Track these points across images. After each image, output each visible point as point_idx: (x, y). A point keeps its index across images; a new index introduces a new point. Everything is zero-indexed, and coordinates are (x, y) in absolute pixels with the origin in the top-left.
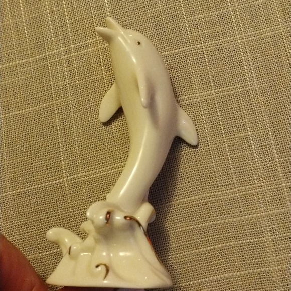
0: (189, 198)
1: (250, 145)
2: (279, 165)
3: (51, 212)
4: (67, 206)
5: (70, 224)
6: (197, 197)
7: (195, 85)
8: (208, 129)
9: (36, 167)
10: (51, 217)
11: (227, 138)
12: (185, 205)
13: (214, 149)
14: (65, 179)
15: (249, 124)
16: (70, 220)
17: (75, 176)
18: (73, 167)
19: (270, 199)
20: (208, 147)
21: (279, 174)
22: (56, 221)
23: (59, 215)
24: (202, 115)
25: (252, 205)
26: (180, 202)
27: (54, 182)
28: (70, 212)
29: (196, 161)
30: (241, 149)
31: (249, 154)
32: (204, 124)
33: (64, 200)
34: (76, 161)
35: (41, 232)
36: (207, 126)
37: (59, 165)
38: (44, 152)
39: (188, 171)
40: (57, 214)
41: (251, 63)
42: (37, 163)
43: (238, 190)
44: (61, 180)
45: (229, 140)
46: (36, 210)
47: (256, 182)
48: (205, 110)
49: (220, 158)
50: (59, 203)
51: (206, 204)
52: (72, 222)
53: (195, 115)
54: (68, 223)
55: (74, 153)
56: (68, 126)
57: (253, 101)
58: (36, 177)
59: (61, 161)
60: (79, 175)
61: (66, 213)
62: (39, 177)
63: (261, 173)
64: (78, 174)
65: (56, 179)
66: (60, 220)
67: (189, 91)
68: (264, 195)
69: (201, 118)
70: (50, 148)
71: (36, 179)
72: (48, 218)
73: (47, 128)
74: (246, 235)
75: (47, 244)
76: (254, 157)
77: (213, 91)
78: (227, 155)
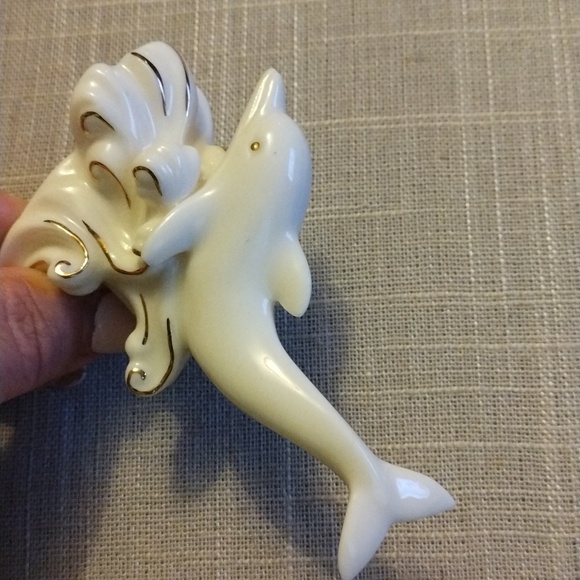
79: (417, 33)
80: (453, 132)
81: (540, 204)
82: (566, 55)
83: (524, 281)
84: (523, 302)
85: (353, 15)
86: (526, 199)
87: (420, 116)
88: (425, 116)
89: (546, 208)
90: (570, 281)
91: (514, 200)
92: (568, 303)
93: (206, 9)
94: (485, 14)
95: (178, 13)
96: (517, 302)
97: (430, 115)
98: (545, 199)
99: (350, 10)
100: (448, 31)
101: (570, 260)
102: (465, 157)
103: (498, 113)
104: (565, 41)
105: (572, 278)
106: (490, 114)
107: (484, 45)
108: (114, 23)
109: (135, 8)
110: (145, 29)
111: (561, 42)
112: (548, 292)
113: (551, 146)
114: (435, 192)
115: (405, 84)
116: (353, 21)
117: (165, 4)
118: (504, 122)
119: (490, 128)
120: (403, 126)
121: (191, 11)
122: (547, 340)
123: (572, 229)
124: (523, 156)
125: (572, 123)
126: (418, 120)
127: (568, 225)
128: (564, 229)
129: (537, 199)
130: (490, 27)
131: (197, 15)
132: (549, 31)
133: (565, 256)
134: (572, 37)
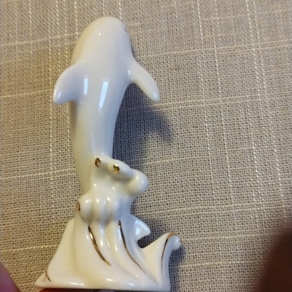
0: (181, 209)
1: (253, 160)
2: (281, 185)
3: (32, 205)
4: (49, 201)
5: (51, 222)
6: (189, 209)
7: (202, 90)
8: (210, 137)
9: (22, 156)
10: (32, 211)
11: (229, 150)
12: (176, 215)
13: (214, 160)
14: (51, 172)
15: (254, 137)
16: (50, 217)
17: (63, 170)
18: (62, 160)
19: (267, 220)
20: (207, 157)
21: (280, 195)
22: (36, 215)
23: (39, 210)
24: (205, 122)
25: (247, 224)
26: (170, 212)
27: (39, 174)
28: (52, 208)
29: (193, 170)
30: (243, 163)
31: (250, 170)
32: (206, 132)
33: (47, 194)
34: (66, 155)
35: (18, 226)
36: (209, 134)
37: (47, 156)
38: (33, 141)
39: (183, 180)
40: (38, 209)
41: (263, 74)
42: (24, 152)
43: (235, 207)
44: (47, 173)
45: (230, 152)
46: (16, 202)
47: (255, 200)
48: (209, 117)
49: (220, 169)
50: (42, 197)
51: (198, 217)
52: (53, 219)
53: (198, 121)
54: (48, 220)
55: (64, 146)
56: (62, 117)
57: (261, 114)
58: (21, 167)
59: (49, 152)
60: (67, 170)
61: (48, 209)
62: (23, 167)
63: (261, 191)
64: (66, 168)
65: (41, 171)
66: (40, 215)
67: (195, 96)
68: (261, 215)
69: (204, 125)
70: (39, 138)
71: (20, 168)
72: (28, 211)
73: (39, 116)
74: (237, 255)
75: (23, 240)
76: (256, 173)
77: (220, 99)
78: (227, 168)
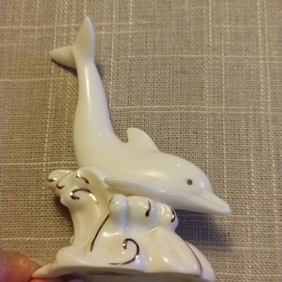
79: (182, 56)
80: (201, 117)
81: (248, 163)
82: (268, 74)
83: (237, 209)
84: (237, 222)
85: (146, 42)
86: (241, 160)
87: (182, 106)
88: (185, 107)
89: (252, 166)
90: (264, 210)
91: (234, 160)
92: (262, 224)
93: (60, 35)
94: (223, 46)
95: (44, 35)
96: (232, 221)
97: (188, 106)
98: (252, 160)
99: (145, 39)
100: (201, 56)
101: (265, 198)
102: (207, 132)
103: (227, 107)
104: (268, 65)
105: (265, 209)
106: (223, 107)
107: (221, 65)
108: (6, 40)
109: (19, 31)
110: (24, 45)
111: (266, 66)
112: (251, 217)
113: (257, 129)
114: (189, 153)
115: (175, 86)
116: (146, 47)
117: (37, 30)
118: (230, 112)
119: (222, 116)
120: (172, 112)
121: (52, 35)
122: (249, 245)
123: (266, 179)
124: (240, 134)
125: (269, 115)
126: (181, 109)
127: (264, 176)
128: (262, 179)
129: (247, 160)
130: (225, 55)
131: (55, 38)
132: (258, 59)
133: (262, 195)
134: (272, 64)
